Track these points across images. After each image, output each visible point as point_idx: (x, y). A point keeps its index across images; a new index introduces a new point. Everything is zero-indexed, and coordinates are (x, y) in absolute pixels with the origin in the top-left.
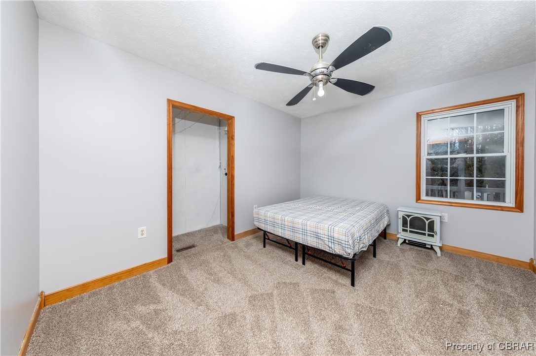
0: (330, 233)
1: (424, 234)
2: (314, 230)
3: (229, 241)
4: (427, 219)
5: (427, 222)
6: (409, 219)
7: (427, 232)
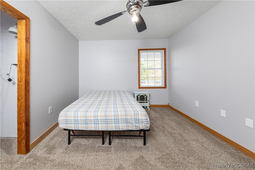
0: (136, 117)
1: (144, 102)
2: (124, 117)
3: (22, 155)
4: (145, 95)
5: (145, 97)
6: (139, 97)
7: (145, 101)
